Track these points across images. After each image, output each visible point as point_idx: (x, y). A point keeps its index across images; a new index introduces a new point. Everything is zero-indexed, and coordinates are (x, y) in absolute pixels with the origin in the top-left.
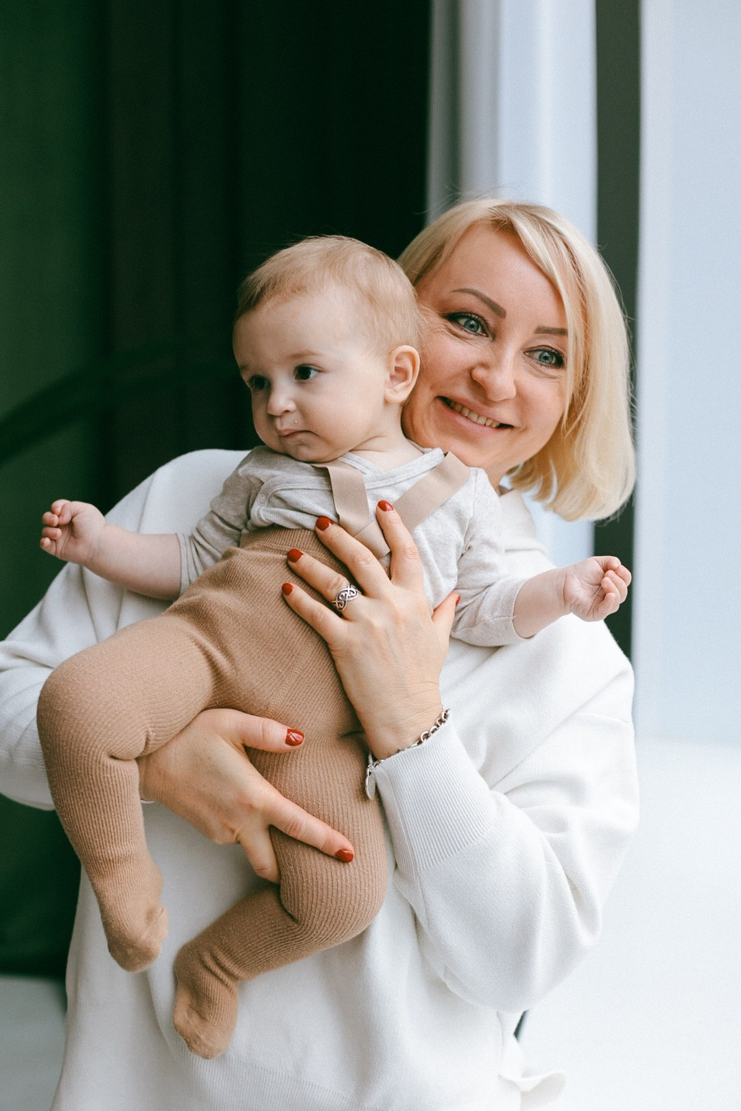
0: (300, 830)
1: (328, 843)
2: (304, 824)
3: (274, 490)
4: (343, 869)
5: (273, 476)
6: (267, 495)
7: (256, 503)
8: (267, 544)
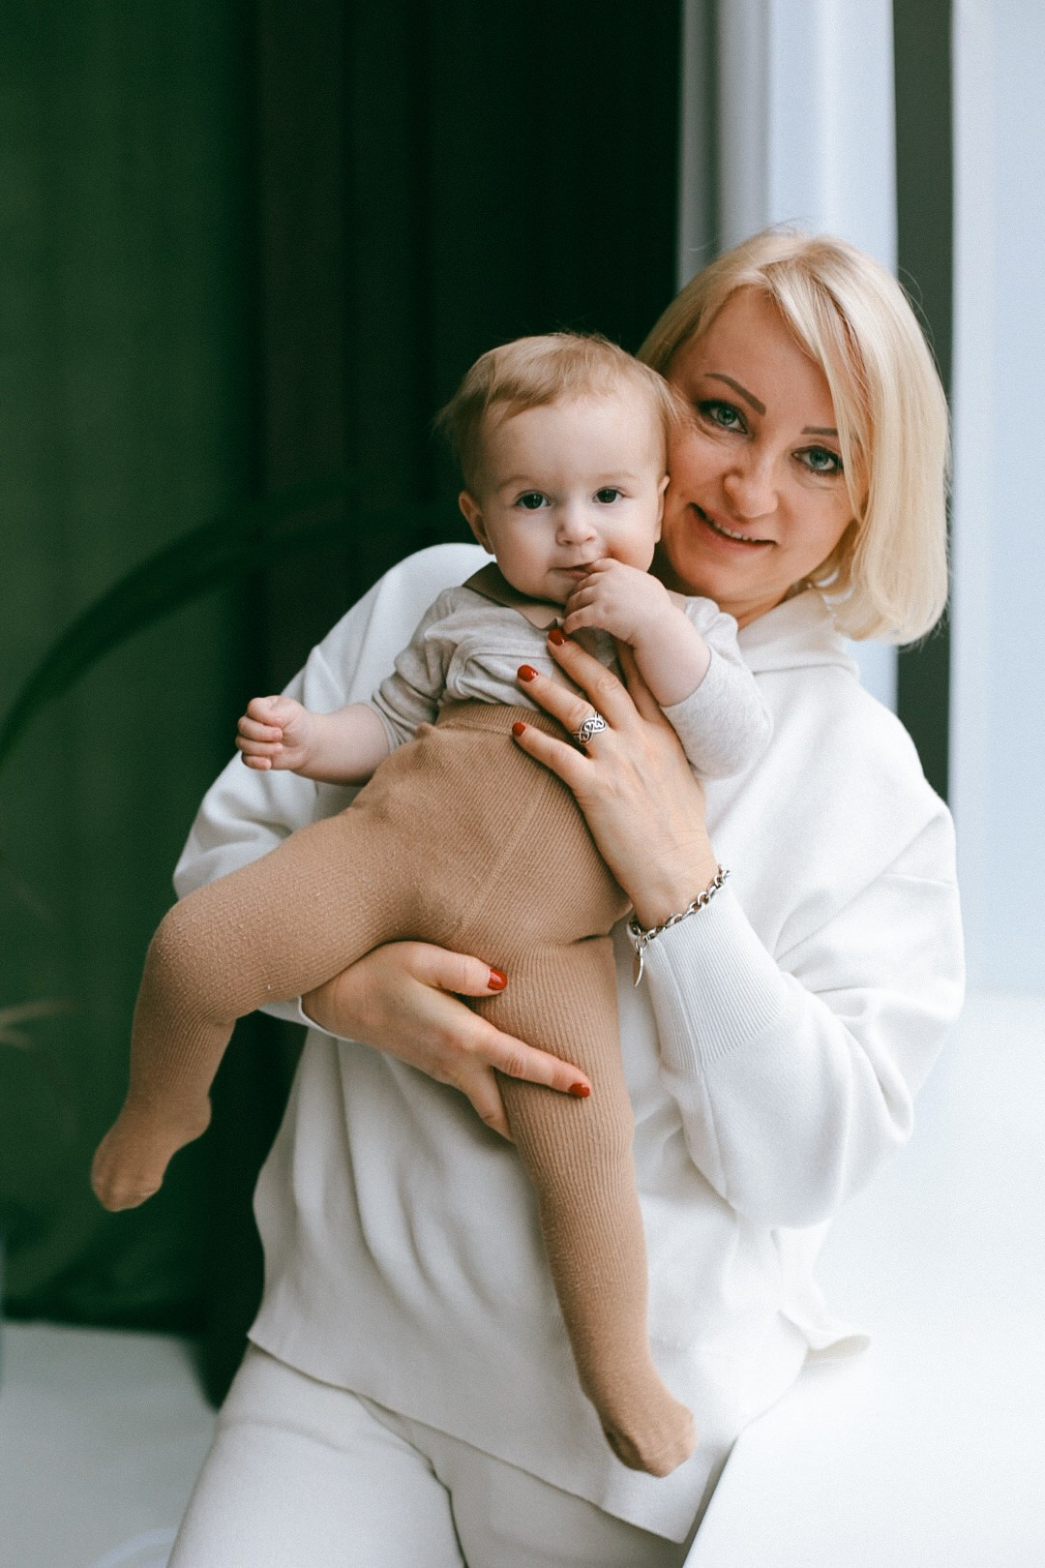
0: (521, 1069)
1: (558, 1078)
2: (525, 1061)
3: (470, 655)
4: (575, 1107)
5: (468, 637)
6: (462, 659)
7: (450, 669)
8: (463, 722)
